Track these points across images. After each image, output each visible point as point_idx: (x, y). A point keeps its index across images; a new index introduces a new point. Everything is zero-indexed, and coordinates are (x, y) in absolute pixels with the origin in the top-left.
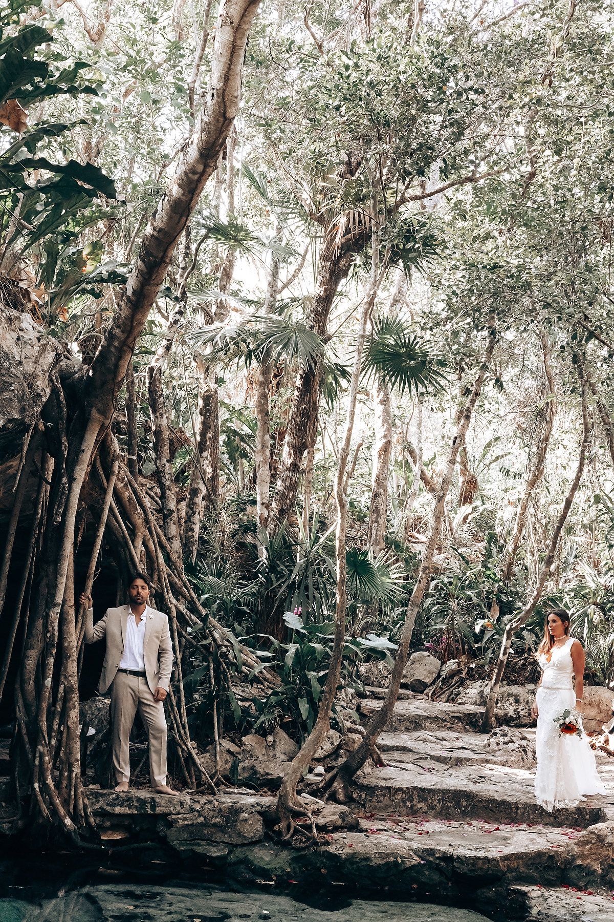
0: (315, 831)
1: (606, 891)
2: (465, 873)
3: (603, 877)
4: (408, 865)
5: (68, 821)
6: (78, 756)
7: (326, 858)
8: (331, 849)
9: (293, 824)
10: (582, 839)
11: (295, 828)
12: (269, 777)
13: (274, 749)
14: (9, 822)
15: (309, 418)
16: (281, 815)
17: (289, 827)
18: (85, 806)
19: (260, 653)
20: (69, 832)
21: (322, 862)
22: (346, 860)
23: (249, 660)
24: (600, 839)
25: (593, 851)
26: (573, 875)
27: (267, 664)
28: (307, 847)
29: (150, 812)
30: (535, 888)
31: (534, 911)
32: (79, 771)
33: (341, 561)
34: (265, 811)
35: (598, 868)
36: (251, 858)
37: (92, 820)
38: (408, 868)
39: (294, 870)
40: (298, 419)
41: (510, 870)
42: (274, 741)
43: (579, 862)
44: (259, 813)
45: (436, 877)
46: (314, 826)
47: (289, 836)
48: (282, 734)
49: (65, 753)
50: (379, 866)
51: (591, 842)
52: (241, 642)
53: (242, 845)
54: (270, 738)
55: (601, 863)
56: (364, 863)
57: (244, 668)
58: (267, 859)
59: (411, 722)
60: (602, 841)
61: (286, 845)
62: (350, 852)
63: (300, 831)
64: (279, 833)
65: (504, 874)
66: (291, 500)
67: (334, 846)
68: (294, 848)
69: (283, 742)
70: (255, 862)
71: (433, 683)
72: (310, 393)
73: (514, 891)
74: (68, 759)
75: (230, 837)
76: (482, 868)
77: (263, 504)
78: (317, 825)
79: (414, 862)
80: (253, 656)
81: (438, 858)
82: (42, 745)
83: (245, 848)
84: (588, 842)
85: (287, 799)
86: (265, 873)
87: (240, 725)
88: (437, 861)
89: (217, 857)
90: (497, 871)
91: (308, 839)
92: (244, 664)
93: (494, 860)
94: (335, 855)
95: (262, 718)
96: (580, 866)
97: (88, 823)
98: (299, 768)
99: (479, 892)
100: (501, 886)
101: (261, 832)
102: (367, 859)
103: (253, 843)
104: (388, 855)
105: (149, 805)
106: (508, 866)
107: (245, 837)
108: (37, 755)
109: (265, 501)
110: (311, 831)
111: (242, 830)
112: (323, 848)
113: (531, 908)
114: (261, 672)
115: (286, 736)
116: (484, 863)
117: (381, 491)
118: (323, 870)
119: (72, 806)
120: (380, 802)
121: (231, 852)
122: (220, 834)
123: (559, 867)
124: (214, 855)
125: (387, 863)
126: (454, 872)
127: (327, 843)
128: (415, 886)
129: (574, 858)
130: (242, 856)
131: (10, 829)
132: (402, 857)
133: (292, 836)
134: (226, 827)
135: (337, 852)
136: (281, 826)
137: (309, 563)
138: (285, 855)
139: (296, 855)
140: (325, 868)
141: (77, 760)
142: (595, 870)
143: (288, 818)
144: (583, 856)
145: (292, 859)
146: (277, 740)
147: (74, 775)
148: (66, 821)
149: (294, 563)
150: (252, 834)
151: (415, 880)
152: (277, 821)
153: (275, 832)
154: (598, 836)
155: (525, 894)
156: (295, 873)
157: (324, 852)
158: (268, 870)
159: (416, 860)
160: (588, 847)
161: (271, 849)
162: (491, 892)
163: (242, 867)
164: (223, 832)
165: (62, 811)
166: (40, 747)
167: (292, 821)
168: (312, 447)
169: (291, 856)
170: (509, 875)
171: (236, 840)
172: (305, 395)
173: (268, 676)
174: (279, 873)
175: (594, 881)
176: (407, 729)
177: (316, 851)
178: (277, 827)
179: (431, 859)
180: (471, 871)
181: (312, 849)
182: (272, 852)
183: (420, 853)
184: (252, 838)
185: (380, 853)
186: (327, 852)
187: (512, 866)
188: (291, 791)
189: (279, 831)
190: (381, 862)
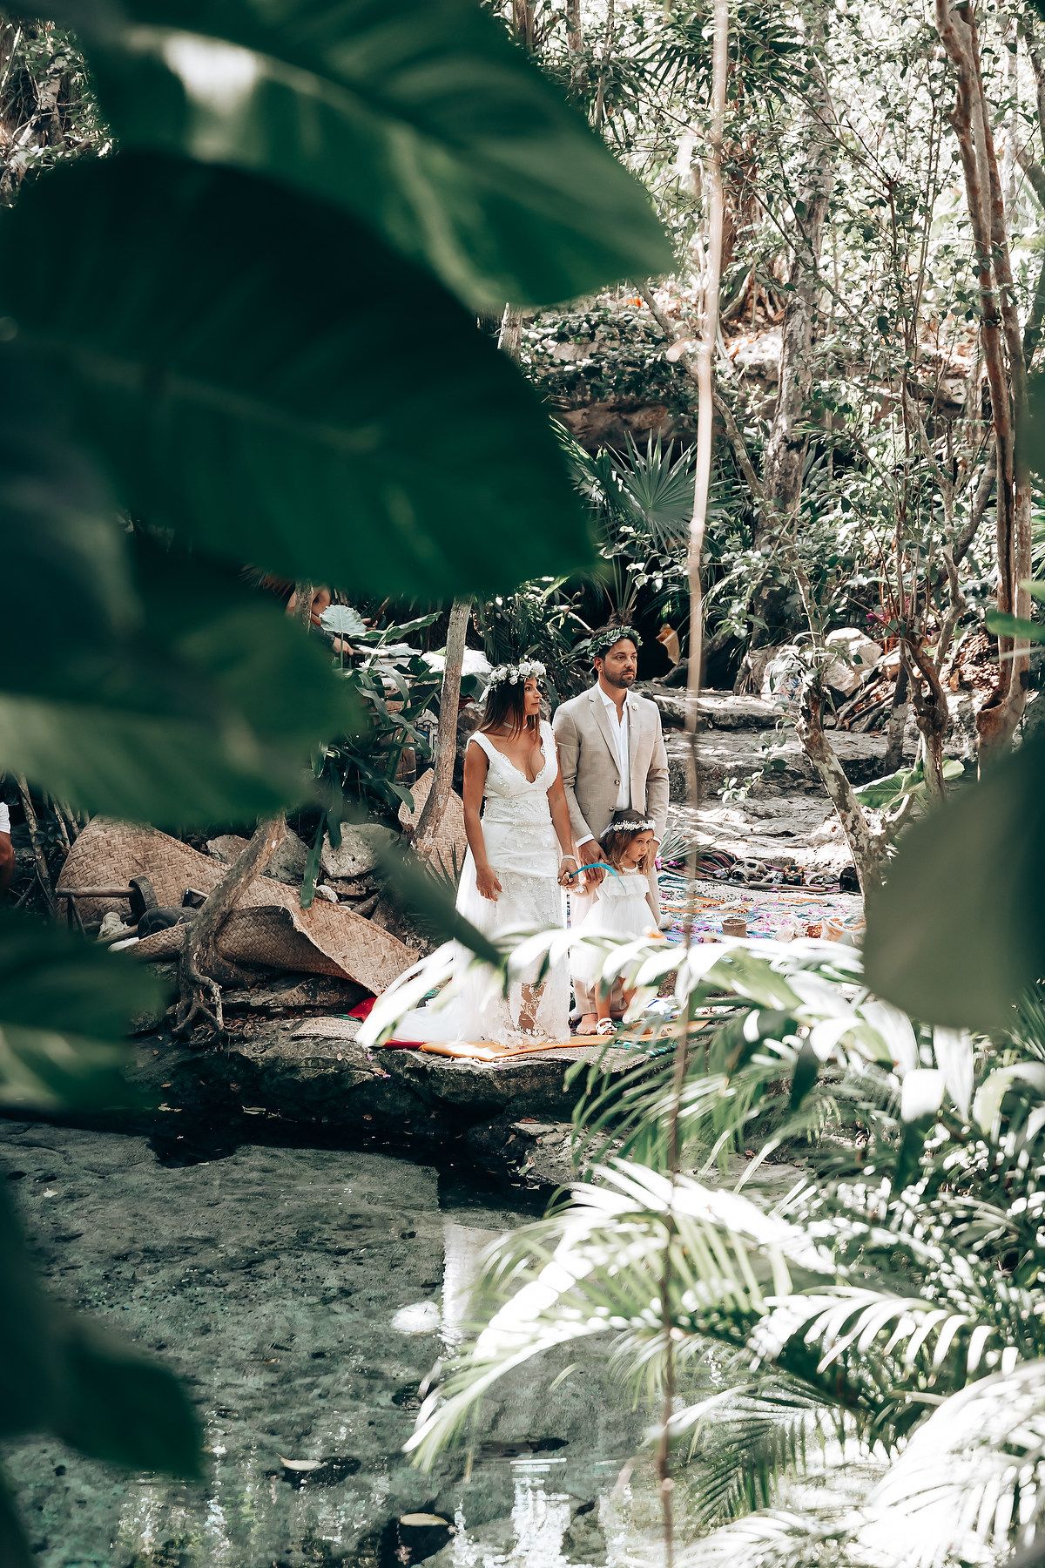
2: (447, 1099)
4: (357, 1082)
7: (237, 1064)
8: (246, 1051)
9: (197, 1005)
11: (198, 1009)
16: (182, 987)
17: (188, 1008)
21: (231, 1072)
22: (263, 1069)
28: (208, 1046)
31: (526, 1167)
38: (357, 1086)
39: (177, 1084)
41: (520, 1095)
45: (405, 1103)
50: (307, 1082)
56: (287, 1076)
61: (182, 1040)
62: (273, 1055)
63: (206, 1017)
64: (174, 1019)
65: (509, 1101)
67: (252, 1045)
68: (188, 1047)
73: (514, 1131)
76: (466, 1091)
79: (368, 1076)
81: (408, 1070)
85: (190, 960)
88: (407, 1076)
90: (493, 1095)
93: (483, 1076)
94: (246, 1059)
100: (500, 1122)
102: (294, 1069)
104: (328, 1063)
106: (518, 1087)
112: (233, 1049)
113: (522, 1163)
116: (469, 1083)
118: (233, 1086)
125: (322, 1078)
126: (430, 1093)
127: (243, 1040)
128: (368, 1118)
132: (350, 1067)
133: (192, 1024)
135: (251, 1056)
136: (179, 1006)
139: (186, 1058)
140: (237, 1081)
143: (190, 994)
145: (178, 1066)
150: (141, 1019)
151: (369, 1108)
153: (170, 1017)
155: (532, 1139)
156: (182, 1090)
157: (234, 1054)
159: (374, 1073)
162: (485, 1133)
167: (196, 998)
169: (180, 1060)
177: (220, 1053)
178: (171, 1008)
179: (401, 1071)
180: (453, 1094)
181: (216, 1050)
182: (156, 1052)
183: (387, 1061)
184: (140, 1026)
185: (315, 1060)
186: (238, 1054)
187: (527, 1087)
188: (198, 947)
189: (174, 1017)
190: (311, 1074)
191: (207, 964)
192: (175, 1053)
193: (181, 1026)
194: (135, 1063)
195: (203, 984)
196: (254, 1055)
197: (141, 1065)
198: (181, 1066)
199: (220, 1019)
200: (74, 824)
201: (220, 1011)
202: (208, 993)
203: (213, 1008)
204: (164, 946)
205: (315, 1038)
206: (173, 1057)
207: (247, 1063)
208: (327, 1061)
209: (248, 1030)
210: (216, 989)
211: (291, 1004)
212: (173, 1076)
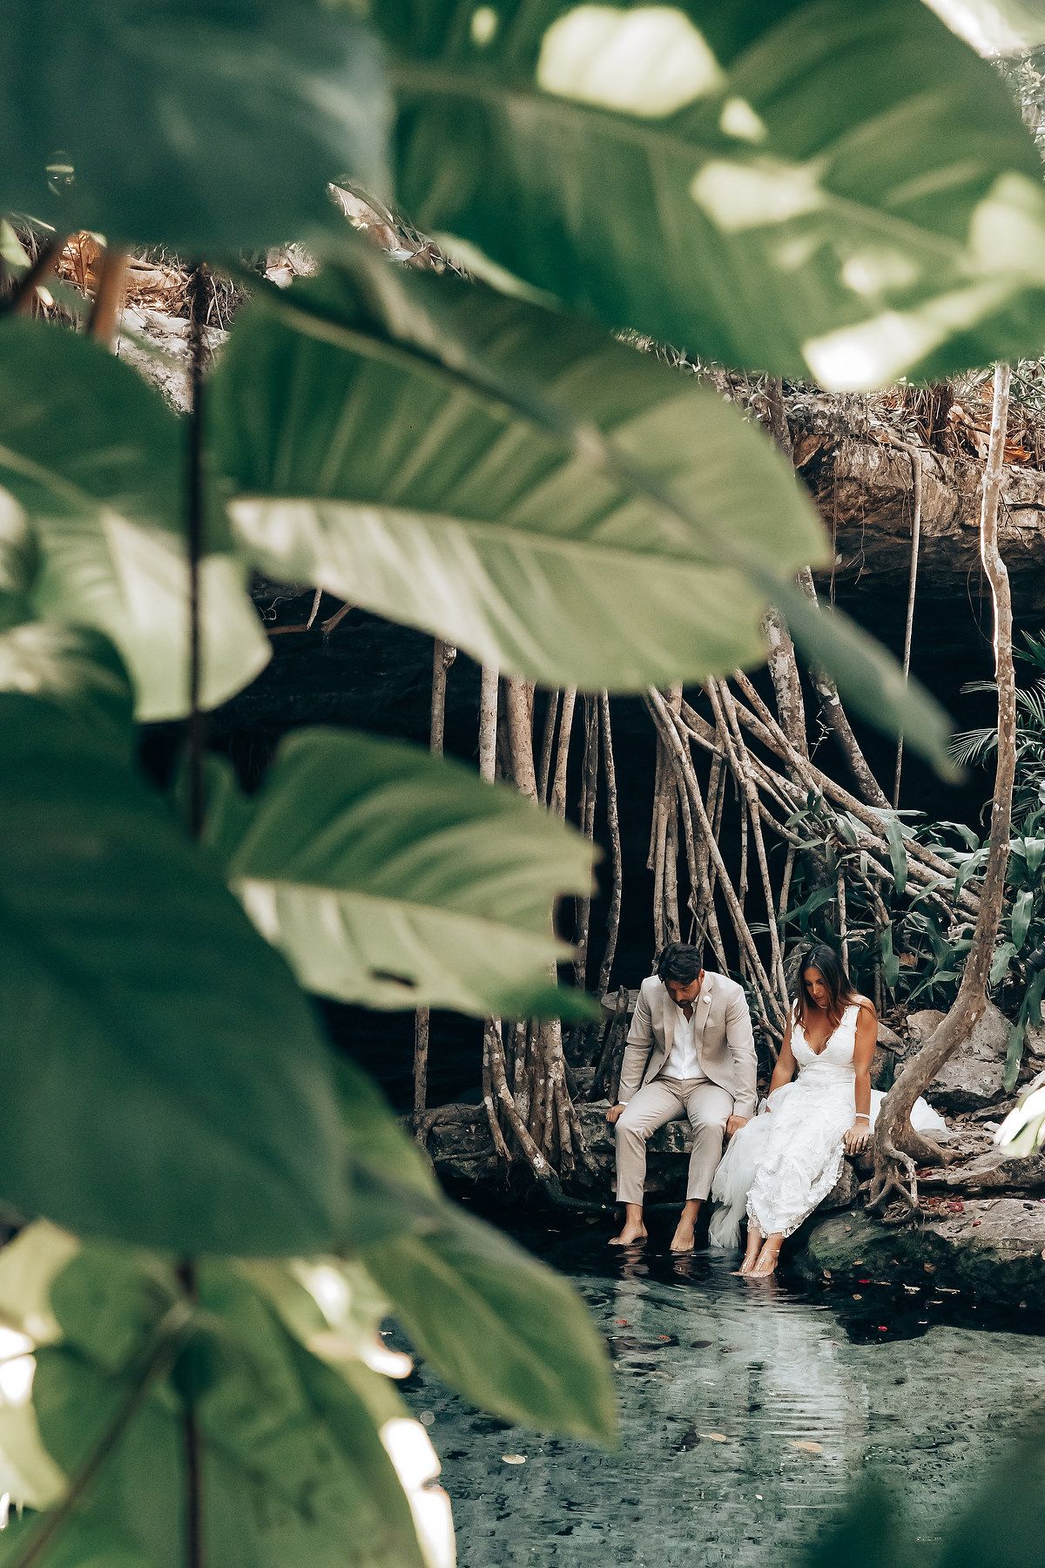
5: (539, 1162)
6: (559, 1052)
7: (931, 1243)
8: (942, 1230)
9: (890, 1182)
12: (941, 1090)
14: (475, 1159)
16: (877, 1163)
17: (882, 1184)
18: (575, 1138)
19: (961, 857)
20: (541, 1182)
21: (926, 1252)
22: (961, 1250)
28: (902, 1224)
29: (675, 1150)
32: (559, 1077)
36: (812, 1237)
37: (590, 1160)
39: (869, 1262)
49: (538, 1048)
50: (1005, 1266)
56: (984, 1257)
57: (907, 886)
62: (969, 1235)
67: (948, 1224)
68: (881, 1224)
70: (812, 1246)
74: (542, 1056)
82: (490, 1033)
94: (943, 1240)
97: (580, 1163)
101: (848, 1193)
102: (989, 1250)
103: (834, 1212)
104: (1027, 1245)
105: (672, 1137)
108: (485, 1050)
112: (928, 1227)
118: (928, 1266)
119: (548, 1136)
125: (1021, 1260)
127: (941, 1219)
131: (475, 1169)
136: (872, 1182)
139: (880, 1236)
140: (932, 1261)
141: (556, 1059)
143: (885, 1170)
145: (872, 1243)
147: (551, 1084)
148: (535, 1161)
152: (869, 1173)
153: (861, 1192)
157: (929, 1233)
165: (529, 1143)
166: (487, 1037)
167: (891, 1174)
169: (873, 1237)
177: (915, 1231)
178: (865, 1184)
181: (910, 1228)
182: (848, 1229)
185: (1013, 1241)
186: (932, 1232)
188: (894, 1121)
189: (867, 1192)
190: (1009, 1256)
191: (903, 1139)
192: (868, 1230)
193: (874, 1202)
194: (826, 1239)
195: (899, 1161)
196: (949, 1234)
197: (832, 1240)
198: (874, 1244)
199: (914, 1196)
200: (771, 995)
201: (914, 1187)
202: (903, 1170)
203: (907, 1185)
206: (866, 1234)
207: (942, 1243)
208: (1027, 1243)
209: (943, 1207)
210: (911, 1164)
211: (990, 1184)
212: (866, 1253)
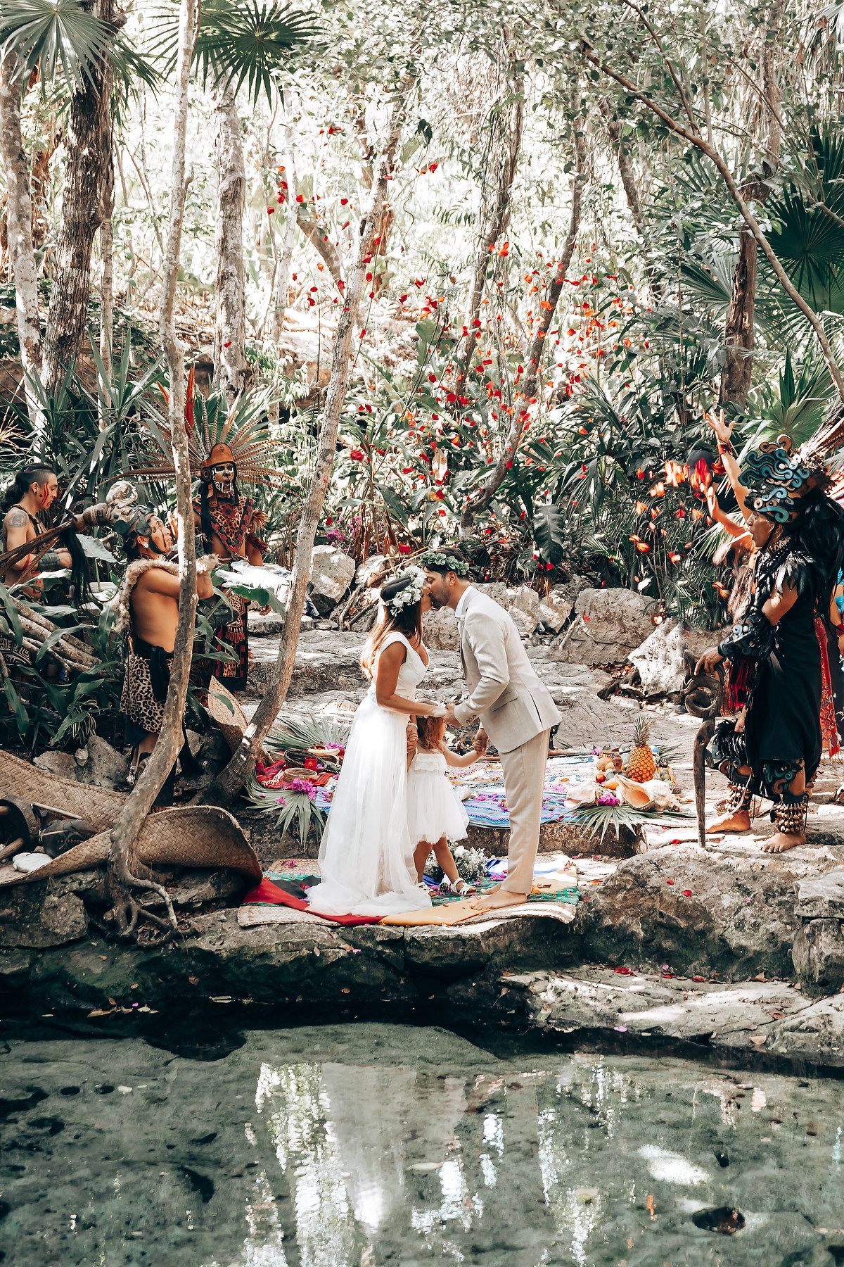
0: (173, 917)
1: (653, 966)
2: (426, 963)
3: (646, 942)
4: (332, 959)
7: (195, 958)
8: (204, 944)
9: (136, 909)
10: (610, 884)
11: (140, 916)
13: (90, 771)
15: (98, 169)
16: (114, 894)
17: (128, 913)
19: (52, 610)
21: (190, 966)
22: (230, 959)
23: (34, 626)
24: (640, 881)
25: (629, 903)
26: (599, 942)
27: (67, 631)
28: (163, 944)
30: (540, 974)
31: (542, 1017)
33: (181, 455)
34: (87, 890)
35: (638, 929)
36: (70, 970)
38: (333, 963)
39: (143, 984)
40: (80, 173)
41: (498, 952)
42: (90, 758)
43: (608, 921)
44: (77, 893)
45: (379, 973)
46: (171, 909)
47: (130, 929)
48: (103, 745)
50: (285, 966)
51: (625, 888)
52: (15, 594)
53: (53, 948)
54: (82, 754)
55: (643, 921)
56: (259, 962)
57: (26, 641)
58: (97, 970)
59: (314, 678)
60: (643, 885)
61: (128, 943)
62: (235, 946)
63: (148, 918)
64: (114, 924)
65: (489, 958)
66: (79, 319)
67: (208, 938)
68: (140, 948)
69: (105, 759)
70: (78, 978)
71: (345, 597)
72: (97, 124)
73: (506, 985)
75: (31, 937)
76: (452, 954)
77: (29, 320)
78: (175, 904)
79: (342, 953)
80: (39, 617)
81: (381, 943)
83: (58, 953)
84: (620, 888)
85: (122, 867)
86: (97, 997)
87: (28, 740)
88: (380, 948)
89: (13, 975)
90: (479, 955)
91: (163, 930)
92: (27, 634)
93: (472, 939)
94: (210, 953)
95: (66, 723)
96: (609, 928)
98: (137, 813)
99: (450, 990)
100: (485, 978)
101: (83, 925)
102: (264, 955)
103: (72, 944)
104: (298, 946)
106: (495, 945)
107: (56, 934)
109: (32, 315)
110: (167, 914)
111: (50, 923)
112: (190, 944)
113: (535, 1011)
114: (58, 644)
115: (109, 748)
116: (456, 946)
117: (232, 268)
118: (192, 979)
120: (277, 841)
121: (34, 961)
122: (13, 934)
123: (577, 934)
124: (7, 971)
125: (298, 960)
126: (407, 960)
127: (196, 934)
128: (346, 991)
129: (599, 916)
130: (53, 968)
132: (320, 947)
133: (136, 926)
134: (22, 921)
135: (213, 949)
136: (117, 911)
137: (119, 430)
138: (127, 960)
139: (144, 958)
140: (195, 974)
142: (633, 934)
143: (125, 898)
144: (614, 913)
145: (139, 967)
146: (95, 757)
149: (95, 433)
150: (67, 929)
151: (346, 982)
152: (107, 904)
153: (105, 923)
154: (636, 877)
155: (523, 989)
156: (146, 989)
157: (191, 949)
158: (101, 991)
159: (344, 949)
160: (620, 896)
161: (102, 952)
162: (469, 990)
163: (56, 985)
164: (17, 929)
167: (132, 902)
168: (108, 216)
169: (138, 962)
170: (497, 959)
171: (40, 942)
172: (89, 128)
173: (70, 649)
174: (120, 993)
175: (632, 951)
176: (308, 691)
177: (178, 949)
178: (107, 914)
179: (369, 944)
180: (435, 959)
181: (171, 947)
182: (103, 957)
183: (350, 937)
184: (68, 935)
185: (284, 944)
186: (195, 948)
187: (501, 945)
188: (129, 853)
189: (115, 921)
190: (287, 958)
192: (128, 957)
193: (126, 929)
195: (146, 888)
198: (141, 967)
204: (88, 857)
205: (269, 925)
207: (208, 957)
208: (297, 944)
210: (161, 890)
